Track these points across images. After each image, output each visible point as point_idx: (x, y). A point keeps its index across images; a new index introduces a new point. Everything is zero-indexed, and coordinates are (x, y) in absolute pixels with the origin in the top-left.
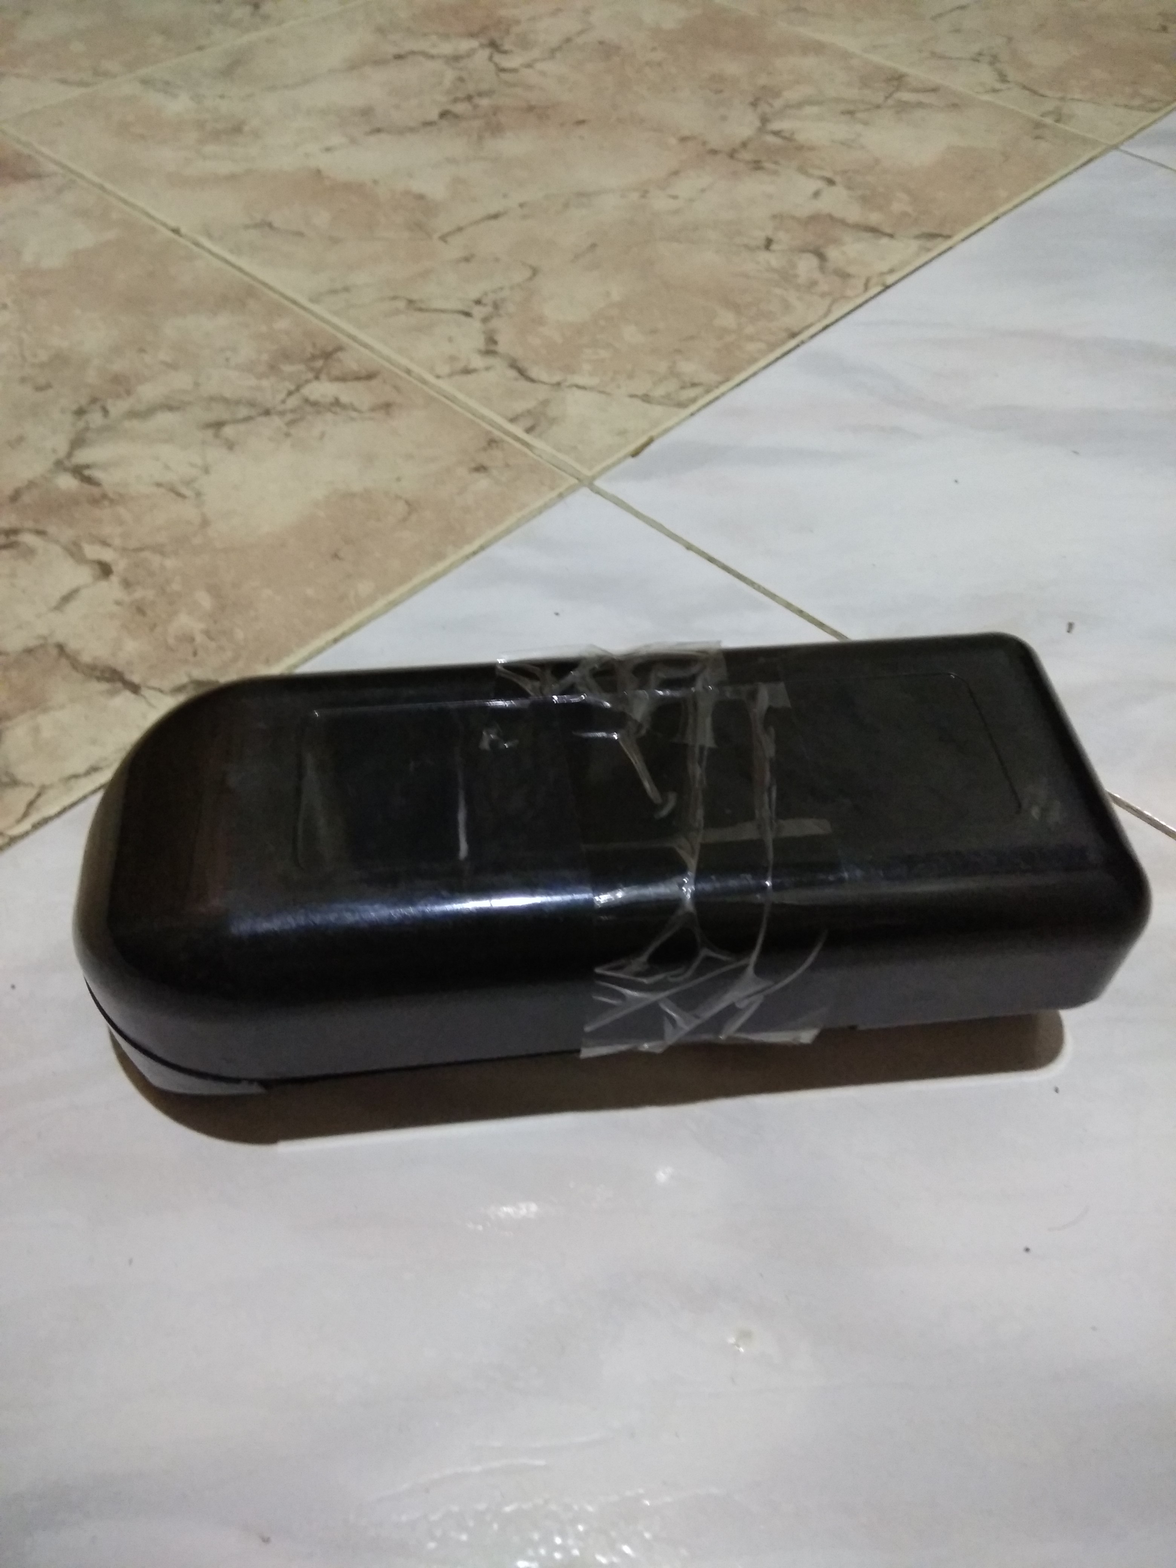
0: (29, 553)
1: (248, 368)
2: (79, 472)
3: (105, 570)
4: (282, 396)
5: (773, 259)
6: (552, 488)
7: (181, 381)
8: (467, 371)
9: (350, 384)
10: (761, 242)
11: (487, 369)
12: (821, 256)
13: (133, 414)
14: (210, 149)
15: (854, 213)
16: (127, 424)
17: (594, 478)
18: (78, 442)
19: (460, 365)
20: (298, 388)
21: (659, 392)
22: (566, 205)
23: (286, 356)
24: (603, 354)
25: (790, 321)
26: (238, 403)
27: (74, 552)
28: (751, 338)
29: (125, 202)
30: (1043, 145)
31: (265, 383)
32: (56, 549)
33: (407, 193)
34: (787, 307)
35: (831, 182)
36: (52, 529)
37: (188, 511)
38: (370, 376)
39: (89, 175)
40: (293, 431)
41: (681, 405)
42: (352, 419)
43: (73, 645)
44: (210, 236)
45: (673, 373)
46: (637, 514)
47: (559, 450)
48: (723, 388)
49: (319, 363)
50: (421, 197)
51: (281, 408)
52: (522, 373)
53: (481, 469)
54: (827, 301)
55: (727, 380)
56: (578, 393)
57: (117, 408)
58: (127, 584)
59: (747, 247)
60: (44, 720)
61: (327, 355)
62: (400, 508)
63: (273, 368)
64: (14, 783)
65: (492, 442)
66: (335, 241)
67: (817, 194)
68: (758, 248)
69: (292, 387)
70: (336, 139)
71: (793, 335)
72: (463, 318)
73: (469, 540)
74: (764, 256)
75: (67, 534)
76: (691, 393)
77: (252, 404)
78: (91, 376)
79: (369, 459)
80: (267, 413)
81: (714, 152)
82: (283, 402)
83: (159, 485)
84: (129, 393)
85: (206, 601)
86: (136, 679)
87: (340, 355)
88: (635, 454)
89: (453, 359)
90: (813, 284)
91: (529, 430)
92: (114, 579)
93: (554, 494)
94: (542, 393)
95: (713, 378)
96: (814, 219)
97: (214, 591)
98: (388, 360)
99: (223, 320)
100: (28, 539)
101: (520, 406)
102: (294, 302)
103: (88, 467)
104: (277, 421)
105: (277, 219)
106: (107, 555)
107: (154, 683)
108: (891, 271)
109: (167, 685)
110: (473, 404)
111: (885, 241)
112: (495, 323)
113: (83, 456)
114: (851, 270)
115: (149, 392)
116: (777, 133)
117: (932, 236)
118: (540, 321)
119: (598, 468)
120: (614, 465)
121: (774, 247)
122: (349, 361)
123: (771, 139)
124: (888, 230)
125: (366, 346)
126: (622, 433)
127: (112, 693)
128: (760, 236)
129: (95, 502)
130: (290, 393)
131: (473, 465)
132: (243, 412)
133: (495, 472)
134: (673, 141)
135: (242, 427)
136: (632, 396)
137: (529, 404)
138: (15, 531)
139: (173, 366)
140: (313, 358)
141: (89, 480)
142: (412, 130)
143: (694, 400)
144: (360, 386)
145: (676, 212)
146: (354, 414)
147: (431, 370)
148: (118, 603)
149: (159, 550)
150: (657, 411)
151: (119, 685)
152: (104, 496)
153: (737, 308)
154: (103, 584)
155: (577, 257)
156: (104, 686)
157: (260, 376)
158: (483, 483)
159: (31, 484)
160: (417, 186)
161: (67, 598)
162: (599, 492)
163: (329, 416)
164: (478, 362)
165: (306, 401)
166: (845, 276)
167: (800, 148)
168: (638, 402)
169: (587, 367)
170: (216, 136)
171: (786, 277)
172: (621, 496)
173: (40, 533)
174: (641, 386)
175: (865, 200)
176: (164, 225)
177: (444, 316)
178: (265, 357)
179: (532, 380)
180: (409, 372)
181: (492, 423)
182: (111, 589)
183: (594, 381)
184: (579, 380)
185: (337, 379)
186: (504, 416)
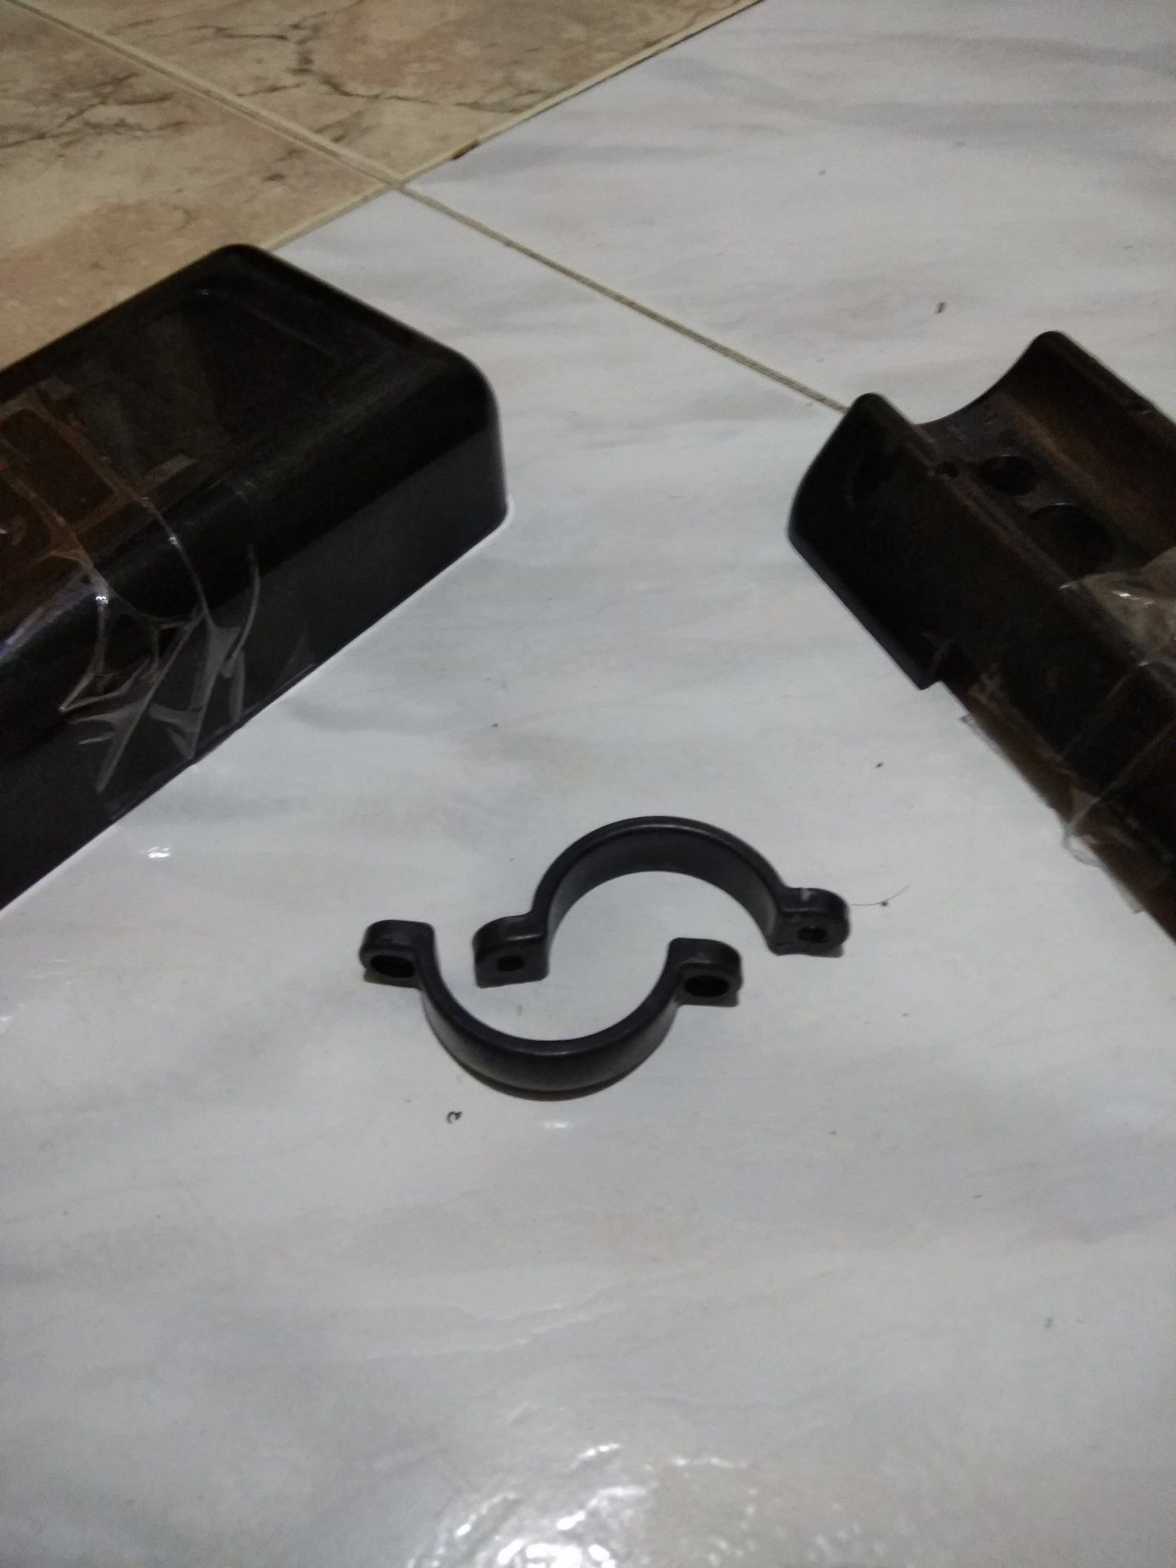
1: (28, 97)
4: (60, 120)
6: (356, 193)
8: (274, 89)
9: (140, 106)
11: (298, 85)
17: (407, 181)
19: (269, 83)
20: (81, 112)
21: (493, 98)
23: (71, 84)
24: (431, 67)
25: (648, 32)
26: (10, 129)
28: (599, 49)
31: (43, 109)
34: (644, 19)
38: (163, 98)
40: (68, 152)
41: (515, 111)
42: (136, 138)
46: (452, 214)
47: (369, 156)
49: (109, 89)
51: (57, 131)
53: (277, 177)
54: (692, 14)
55: (570, 86)
56: (400, 104)
61: (118, 81)
62: (179, 216)
63: (55, 96)
65: (293, 153)
69: (73, 112)
71: (649, 45)
72: (279, 43)
76: (527, 99)
77: (25, 129)
79: (148, 174)
80: (41, 136)
82: (61, 125)
87: (132, 80)
88: (457, 156)
89: (258, 78)
91: (337, 140)
93: (359, 198)
94: (358, 104)
95: (556, 85)
98: (188, 84)
101: (330, 118)
102: (90, 36)
104: (50, 144)
110: (275, 118)
112: (312, 45)
118: (363, 40)
119: (412, 172)
120: (431, 168)
122: (142, 86)
125: (162, 72)
126: (445, 138)
130: (70, 117)
131: (269, 174)
132: (15, 137)
133: (292, 180)
135: (11, 151)
136: (459, 104)
137: (342, 115)
140: (104, 84)
143: (530, 106)
144: (151, 108)
146: (139, 133)
147: (234, 89)
150: (486, 117)
153: (584, 20)
157: (39, 104)
158: (277, 190)
162: (411, 195)
163: (111, 138)
164: (289, 80)
165: (88, 124)
168: (466, 110)
169: (411, 80)
172: (436, 198)
174: (471, 94)
177: (256, 41)
178: (48, 86)
179: (347, 94)
180: (207, 93)
181: (296, 137)
183: (419, 92)
184: (401, 92)
185: (126, 103)
186: (311, 128)
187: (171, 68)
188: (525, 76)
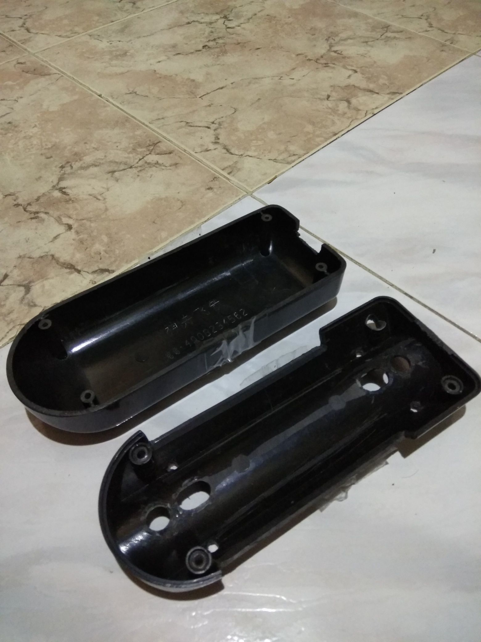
0: (43, 220)
1: (125, 150)
2: (61, 190)
3: (70, 227)
4: (137, 160)
5: (329, 104)
6: (236, 196)
7: (99, 155)
8: (207, 150)
9: (163, 156)
10: (326, 97)
11: (215, 149)
12: (349, 102)
13: (82, 168)
14: (114, 62)
15: (363, 84)
16: (79, 172)
17: (253, 192)
18: (61, 179)
19: (205, 148)
20: (143, 158)
21: (280, 158)
22: (250, 83)
23: (140, 145)
24: (260, 143)
25: (334, 129)
26: (121, 163)
27: (59, 220)
28: (318, 136)
29: (81, 84)
30: (444, 54)
31: (131, 155)
32: (52, 219)
33: (188, 79)
34: (333, 123)
35: (356, 72)
36: (51, 212)
37: (101, 205)
38: (170, 153)
39: (69, 74)
40: (140, 174)
41: (289, 163)
43: (57, 255)
44: (112, 97)
45: (286, 150)
47: (240, 181)
48: (305, 156)
49: (152, 148)
50: (193, 81)
51: (137, 165)
52: (228, 150)
53: (210, 188)
54: (350, 120)
55: (307, 153)
56: (249, 159)
57: (76, 165)
58: (77, 233)
59: (320, 99)
60: (45, 282)
61: (155, 144)
62: (179, 204)
63: (134, 150)
64: (35, 305)
65: (215, 178)
66: (160, 99)
67: (349, 77)
68: (324, 99)
69: (141, 157)
70: (163, 58)
71: (335, 134)
72: (207, 129)
73: (204, 216)
74: (326, 102)
75: (57, 214)
76: (293, 158)
77: (125, 164)
78: (67, 153)
79: (168, 185)
80: (131, 167)
81: (310, 60)
82: (137, 163)
83: (90, 195)
84: (80, 160)
85: (105, 239)
86: (79, 268)
87: (159, 144)
88: (269, 183)
89: (202, 145)
90: (345, 113)
91: (229, 174)
92: (73, 230)
93: (237, 199)
94: (235, 158)
95: (302, 152)
96: (347, 87)
97: (109, 235)
98: (177, 146)
99: (116, 131)
100: (42, 215)
101: (227, 164)
102: (144, 124)
103: (64, 188)
104: (134, 171)
105: (139, 90)
106: (70, 222)
107: (85, 270)
108: (377, 108)
109: (90, 270)
110: (208, 163)
111: (375, 95)
112: (219, 131)
113: (63, 184)
114: (360, 108)
115: (88, 159)
116: (335, 52)
117: (394, 93)
118: (236, 130)
119: (255, 188)
120: (261, 187)
121: (330, 99)
122: (163, 147)
123: (333, 54)
124: (377, 91)
125: (169, 140)
126: (265, 174)
127: (71, 273)
128: (325, 94)
129: (67, 201)
130: (140, 160)
131: (207, 187)
132: (122, 167)
133: (215, 190)
134: (294, 56)
135: (122, 172)
136: (270, 160)
137: (230, 163)
138: (37, 213)
139: (96, 149)
140: (150, 145)
141: (64, 193)
142: (192, 53)
143: (294, 161)
144: (166, 156)
145: (293, 85)
146: (164, 168)
147: (194, 150)
148: (74, 240)
149: (89, 220)
150: (279, 165)
151: (73, 270)
152: (70, 200)
153: (313, 124)
154: (69, 232)
155: (252, 104)
156: (68, 270)
157: (129, 153)
158: (210, 194)
159: (44, 194)
160: (192, 77)
161: (56, 238)
162: (255, 197)
163: (154, 168)
164: (211, 147)
165: (146, 162)
166: (358, 110)
167: (344, 58)
168: (272, 162)
169: (253, 148)
170: (117, 57)
171: (334, 111)
172: (263, 199)
173: (46, 213)
174: (273, 156)
175: (369, 79)
176: (96, 93)
177: (199, 128)
178: (131, 145)
179: (232, 154)
180: (185, 151)
181: (216, 171)
182: (72, 235)
183: (255, 154)
184: (250, 153)
185: (158, 154)
186: (220, 168)
187: (171, 139)
188: (292, 148)
